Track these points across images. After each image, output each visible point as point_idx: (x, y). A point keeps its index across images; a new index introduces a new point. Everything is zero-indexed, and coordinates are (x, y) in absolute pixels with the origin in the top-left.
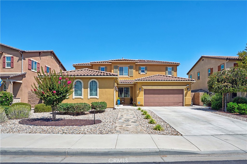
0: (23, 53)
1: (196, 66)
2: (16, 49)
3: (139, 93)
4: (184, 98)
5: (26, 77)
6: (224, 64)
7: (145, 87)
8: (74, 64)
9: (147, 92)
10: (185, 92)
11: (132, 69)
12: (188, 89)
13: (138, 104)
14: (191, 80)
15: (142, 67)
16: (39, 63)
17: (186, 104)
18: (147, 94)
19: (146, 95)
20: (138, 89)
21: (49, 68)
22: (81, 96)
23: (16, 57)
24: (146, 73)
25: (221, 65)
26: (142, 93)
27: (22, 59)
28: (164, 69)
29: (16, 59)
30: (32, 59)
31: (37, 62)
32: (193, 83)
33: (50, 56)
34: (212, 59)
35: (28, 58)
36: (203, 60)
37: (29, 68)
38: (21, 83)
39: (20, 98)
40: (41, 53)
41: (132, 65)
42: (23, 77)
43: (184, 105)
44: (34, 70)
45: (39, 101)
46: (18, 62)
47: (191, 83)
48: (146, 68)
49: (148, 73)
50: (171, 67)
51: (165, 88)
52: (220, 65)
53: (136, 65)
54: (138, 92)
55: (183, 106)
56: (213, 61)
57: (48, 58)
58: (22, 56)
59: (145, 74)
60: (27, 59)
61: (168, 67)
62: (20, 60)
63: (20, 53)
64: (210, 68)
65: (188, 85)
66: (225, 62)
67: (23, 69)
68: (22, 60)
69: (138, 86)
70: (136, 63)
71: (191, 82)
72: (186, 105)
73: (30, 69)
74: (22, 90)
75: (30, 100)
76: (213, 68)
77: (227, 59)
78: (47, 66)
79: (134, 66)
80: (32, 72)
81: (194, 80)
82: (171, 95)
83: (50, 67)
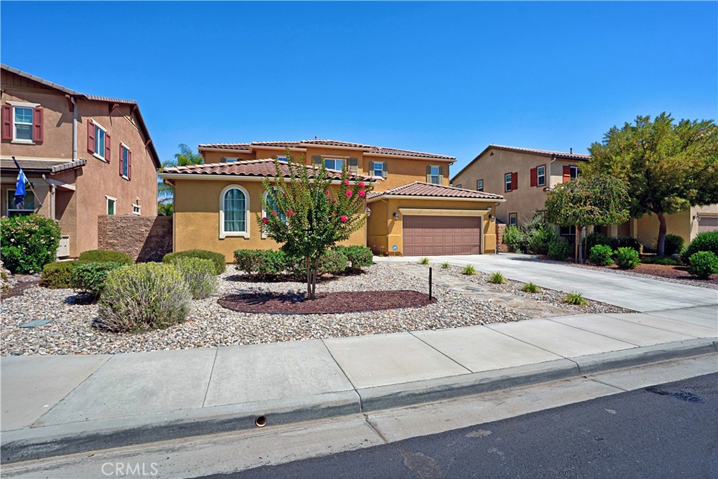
0: (78, 100)
1: (474, 167)
2: (54, 87)
3: (392, 224)
4: (483, 235)
5: (84, 173)
6: (545, 165)
7: (405, 211)
8: (202, 145)
9: (409, 222)
10: (484, 223)
11: (356, 165)
12: (490, 216)
13: (390, 250)
14: (498, 198)
15: (376, 162)
16: (109, 134)
17: (486, 249)
18: (409, 228)
19: (405, 229)
20: (391, 214)
21: (126, 149)
22: (244, 232)
23: (51, 111)
24: (386, 178)
25: (537, 167)
26: (399, 225)
27: (75, 120)
28: (424, 169)
29: (51, 116)
30: (95, 122)
31: (105, 130)
32: (499, 203)
33: (129, 118)
34: (515, 154)
35: (88, 118)
36: (492, 154)
37: (89, 149)
38: (73, 191)
39: (67, 238)
40: (115, 105)
41: (354, 156)
42: (78, 173)
43: (483, 250)
44: (97, 155)
45: (142, 244)
46: (58, 125)
47: (496, 204)
48: (385, 165)
49: (391, 177)
50: (437, 167)
51: (447, 213)
52: (535, 167)
53: (364, 156)
54: (390, 221)
55: (480, 254)
56: (519, 158)
57: (125, 122)
58: (72, 110)
59: (383, 179)
60: (84, 119)
61: (432, 166)
62: (66, 122)
63: (69, 100)
64: (511, 173)
65: (490, 209)
66: (549, 162)
67: (76, 149)
68: (73, 123)
69: (392, 208)
70: (364, 153)
71: (495, 202)
72: (487, 252)
73: (92, 150)
74: (73, 213)
75: (115, 241)
76: (516, 173)
77: (553, 156)
78: (123, 144)
79: (360, 160)
80: (94, 158)
81: (502, 196)
82: (457, 230)
83: (128, 148)
